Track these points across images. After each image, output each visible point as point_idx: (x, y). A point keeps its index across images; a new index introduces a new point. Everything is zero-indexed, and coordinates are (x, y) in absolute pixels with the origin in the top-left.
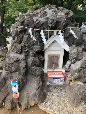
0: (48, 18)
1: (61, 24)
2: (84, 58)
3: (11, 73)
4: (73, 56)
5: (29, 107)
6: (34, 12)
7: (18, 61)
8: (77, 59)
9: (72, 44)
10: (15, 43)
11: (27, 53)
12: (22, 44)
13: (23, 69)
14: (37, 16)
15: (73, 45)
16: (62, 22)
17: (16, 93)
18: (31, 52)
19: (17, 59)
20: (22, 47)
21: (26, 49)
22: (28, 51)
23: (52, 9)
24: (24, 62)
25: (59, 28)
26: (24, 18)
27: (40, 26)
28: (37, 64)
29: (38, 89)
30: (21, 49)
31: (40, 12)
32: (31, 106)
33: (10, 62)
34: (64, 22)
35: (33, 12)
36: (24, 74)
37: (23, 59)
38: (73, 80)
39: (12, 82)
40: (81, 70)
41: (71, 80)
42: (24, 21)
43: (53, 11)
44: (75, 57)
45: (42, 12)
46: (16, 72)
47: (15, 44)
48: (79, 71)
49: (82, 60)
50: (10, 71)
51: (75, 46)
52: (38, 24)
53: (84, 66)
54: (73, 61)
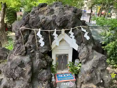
0: (55, 16)
1: (69, 22)
2: (94, 57)
3: (14, 79)
4: (84, 55)
6: (40, 9)
7: (22, 64)
9: (82, 42)
10: (19, 43)
11: (33, 54)
12: (27, 45)
13: (29, 74)
14: (43, 14)
15: (82, 44)
16: (71, 20)
18: (37, 54)
19: (21, 62)
20: (26, 48)
21: (31, 50)
22: (33, 52)
23: (59, 6)
24: (29, 65)
25: (67, 26)
26: (29, 16)
27: (47, 25)
31: (47, 10)
33: (12, 67)
34: (72, 21)
35: (38, 10)
36: (29, 80)
37: (28, 61)
38: (84, 82)
40: (93, 70)
41: (82, 83)
43: (60, 9)
44: (85, 56)
45: (48, 9)
46: (20, 78)
47: (18, 45)
48: (91, 72)
49: (93, 59)
50: (12, 78)
51: (84, 44)
52: (45, 23)
53: (96, 67)
54: (84, 61)
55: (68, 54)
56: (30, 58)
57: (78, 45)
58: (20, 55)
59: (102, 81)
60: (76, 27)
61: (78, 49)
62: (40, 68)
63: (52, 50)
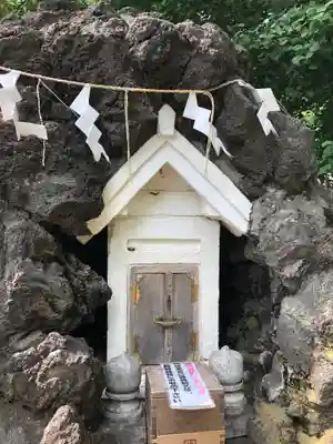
25: (187, 77)
28: (50, 314)
61: (251, 222)
63: (105, 231)
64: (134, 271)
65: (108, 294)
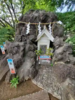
0: (40, 13)
1: (49, 18)
2: (65, 45)
3: (13, 55)
5: (24, 81)
7: (18, 46)
8: (60, 46)
9: (56, 35)
13: (22, 51)
15: (57, 37)
16: (51, 16)
17: (12, 70)
18: (28, 41)
21: (24, 39)
24: (23, 47)
25: (47, 22)
27: (34, 20)
28: (32, 50)
29: (32, 66)
30: (21, 38)
32: (26, 80)
33: (12, 46)
36: (22, 55)
37: (22, 45)
38: (57, 61)
39: (8, 59)
41: (55, 61)
42: (23, 17)
46: (17, 54)
50: (12, 53)
51: (58, 37)
52: (33, 18)
53: (65, 51)
54: (57, 47)
55: (47, 45)
56: (24, 44)
57: (54, 38)
58: (18, 41)
59: (69, 61)
60: (54, 23)
61: (54, 41)
62: (29, 50)
63: (37, 41)
64: (40, 45)
65: (37, 48)
